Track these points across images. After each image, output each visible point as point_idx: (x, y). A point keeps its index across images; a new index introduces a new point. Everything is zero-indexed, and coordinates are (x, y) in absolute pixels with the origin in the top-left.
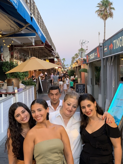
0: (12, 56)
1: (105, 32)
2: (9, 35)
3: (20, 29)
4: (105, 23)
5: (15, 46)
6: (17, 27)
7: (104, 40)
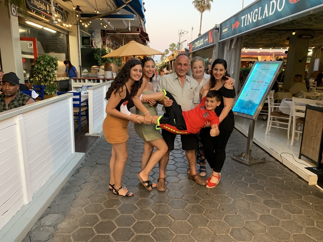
0: (104, 43)
1: (201, 26)
2: (104, 15)
3: (117, 9)
4: (201, 16)
5: (108, 32)
6: (114, 6)
7: (200, 34)
